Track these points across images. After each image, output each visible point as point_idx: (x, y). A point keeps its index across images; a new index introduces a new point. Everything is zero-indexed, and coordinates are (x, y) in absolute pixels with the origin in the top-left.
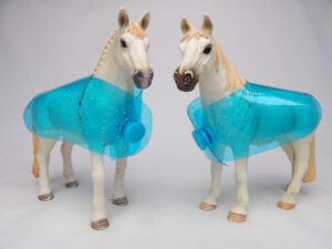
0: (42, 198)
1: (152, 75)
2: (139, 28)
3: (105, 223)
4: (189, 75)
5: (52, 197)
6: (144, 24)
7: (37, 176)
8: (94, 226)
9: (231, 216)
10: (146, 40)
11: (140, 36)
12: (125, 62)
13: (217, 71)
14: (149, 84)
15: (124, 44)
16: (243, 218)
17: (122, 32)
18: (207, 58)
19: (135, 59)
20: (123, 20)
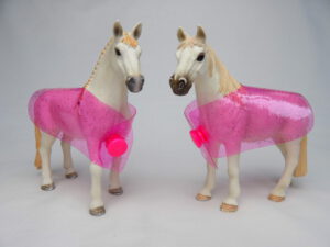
0: (44, 188)
1: (143, 81)
2: (132, 38)
3: (102, 210)
4: (182, 81)
5: (54, 188)
6: (137, 33)
7: (40, 167)
8: (92, 213)
9: (223, 207)
10: (138, 49)
11: (134, 46)
12: (120, 69)
14: (141, 89)
15: (118, 53)
16: (234, 208)
17: (116, 42)
18: (200, 65)
19: (128, 66)
20: (118, 31)
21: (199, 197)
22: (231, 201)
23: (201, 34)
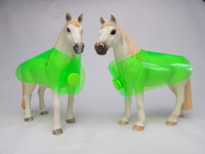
0: (26, 120)
1: (83, 46)
2: (77, 22)
3: (60, 131)
4: (101, 46)
5: (32, 120)
6: (80, 19)
7: (24, 108)
8: (54, 133)
10: (81, 28)
11: (78, 26)
12: (69, 40)
13: (122, 44)
14: (82, 51)
15: (69, 30)
17: (68, 24)
18: (113, 37)
19: (74, 38)
20: (68, 18)
21: (120, 123)
22: (139, 124)
23: (113, 19)
